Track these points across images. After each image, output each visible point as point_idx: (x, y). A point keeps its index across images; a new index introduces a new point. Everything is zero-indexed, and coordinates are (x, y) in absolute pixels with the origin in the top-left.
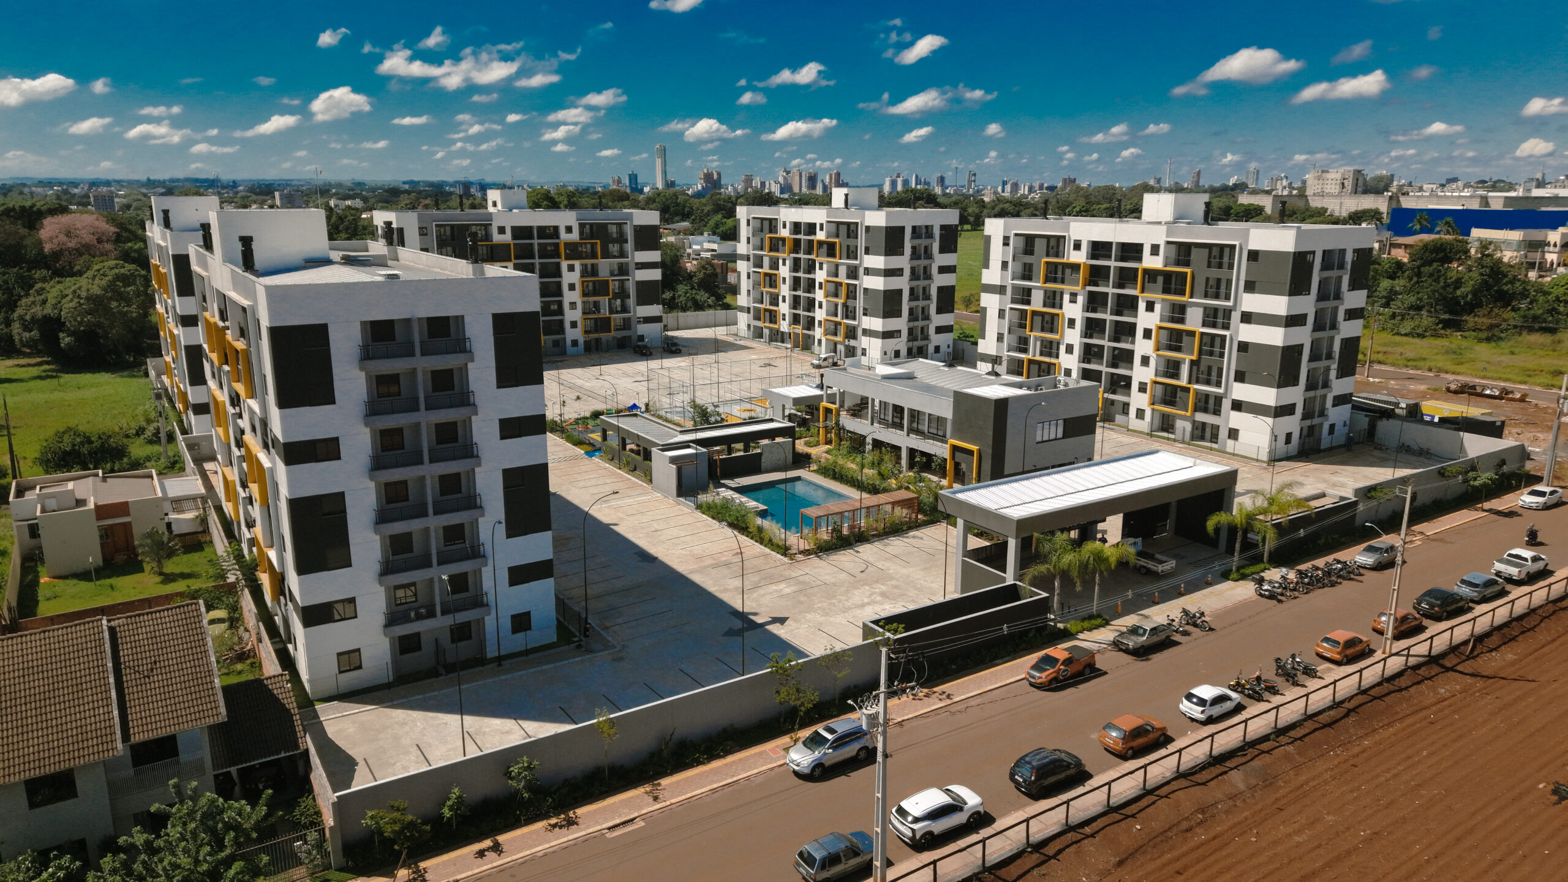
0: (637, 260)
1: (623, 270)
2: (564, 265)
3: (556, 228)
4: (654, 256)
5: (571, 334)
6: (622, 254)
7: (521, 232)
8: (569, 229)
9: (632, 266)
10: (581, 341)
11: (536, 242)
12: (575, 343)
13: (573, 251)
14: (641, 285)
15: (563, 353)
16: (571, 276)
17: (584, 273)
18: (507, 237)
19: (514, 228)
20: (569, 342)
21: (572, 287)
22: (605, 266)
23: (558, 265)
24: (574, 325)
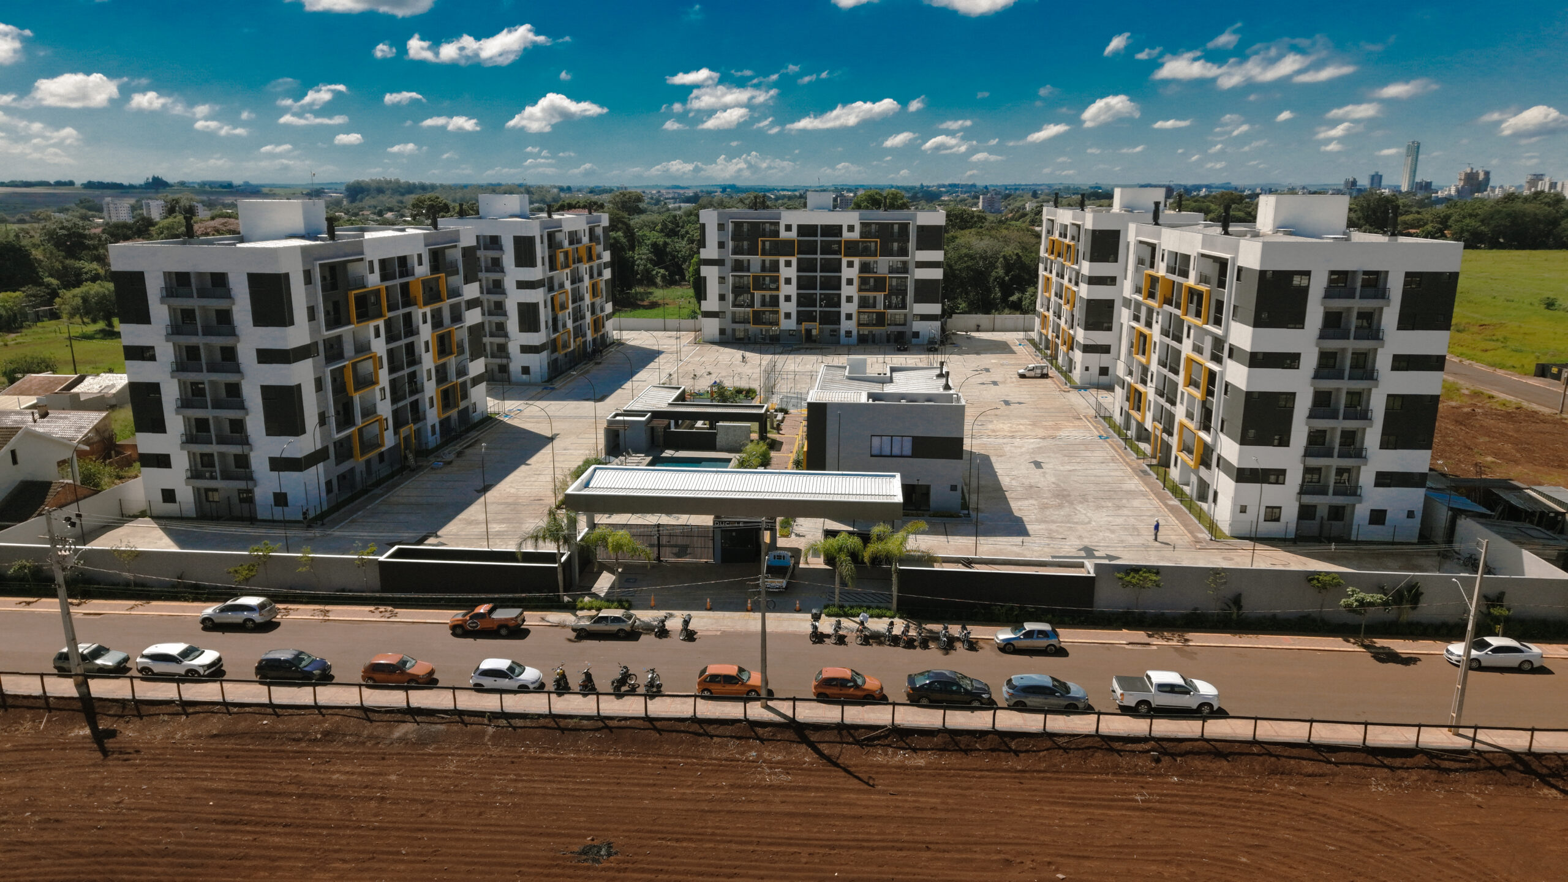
0: (917, 259)
1: (905, 268)
2: (845, 261)
3: (841, 227)
4: (938, 256)
5: (846, 325)
6: (904, 252)
7: (803, 230)
8: (851, 228)
9: (911, 266)
10: (855, 333)
11: (819, 239)
12: (849, 333)
13: (852, 249)
14: (919, 283)
15: (838, 343)
16: (850, 272)
17: (865, 268)
18: (793, 235)
19: (800, 227)
20: (843, 332)
21: (850, 282)
22: (883, 264)
23: (840, 260)
24: (849, 317)
